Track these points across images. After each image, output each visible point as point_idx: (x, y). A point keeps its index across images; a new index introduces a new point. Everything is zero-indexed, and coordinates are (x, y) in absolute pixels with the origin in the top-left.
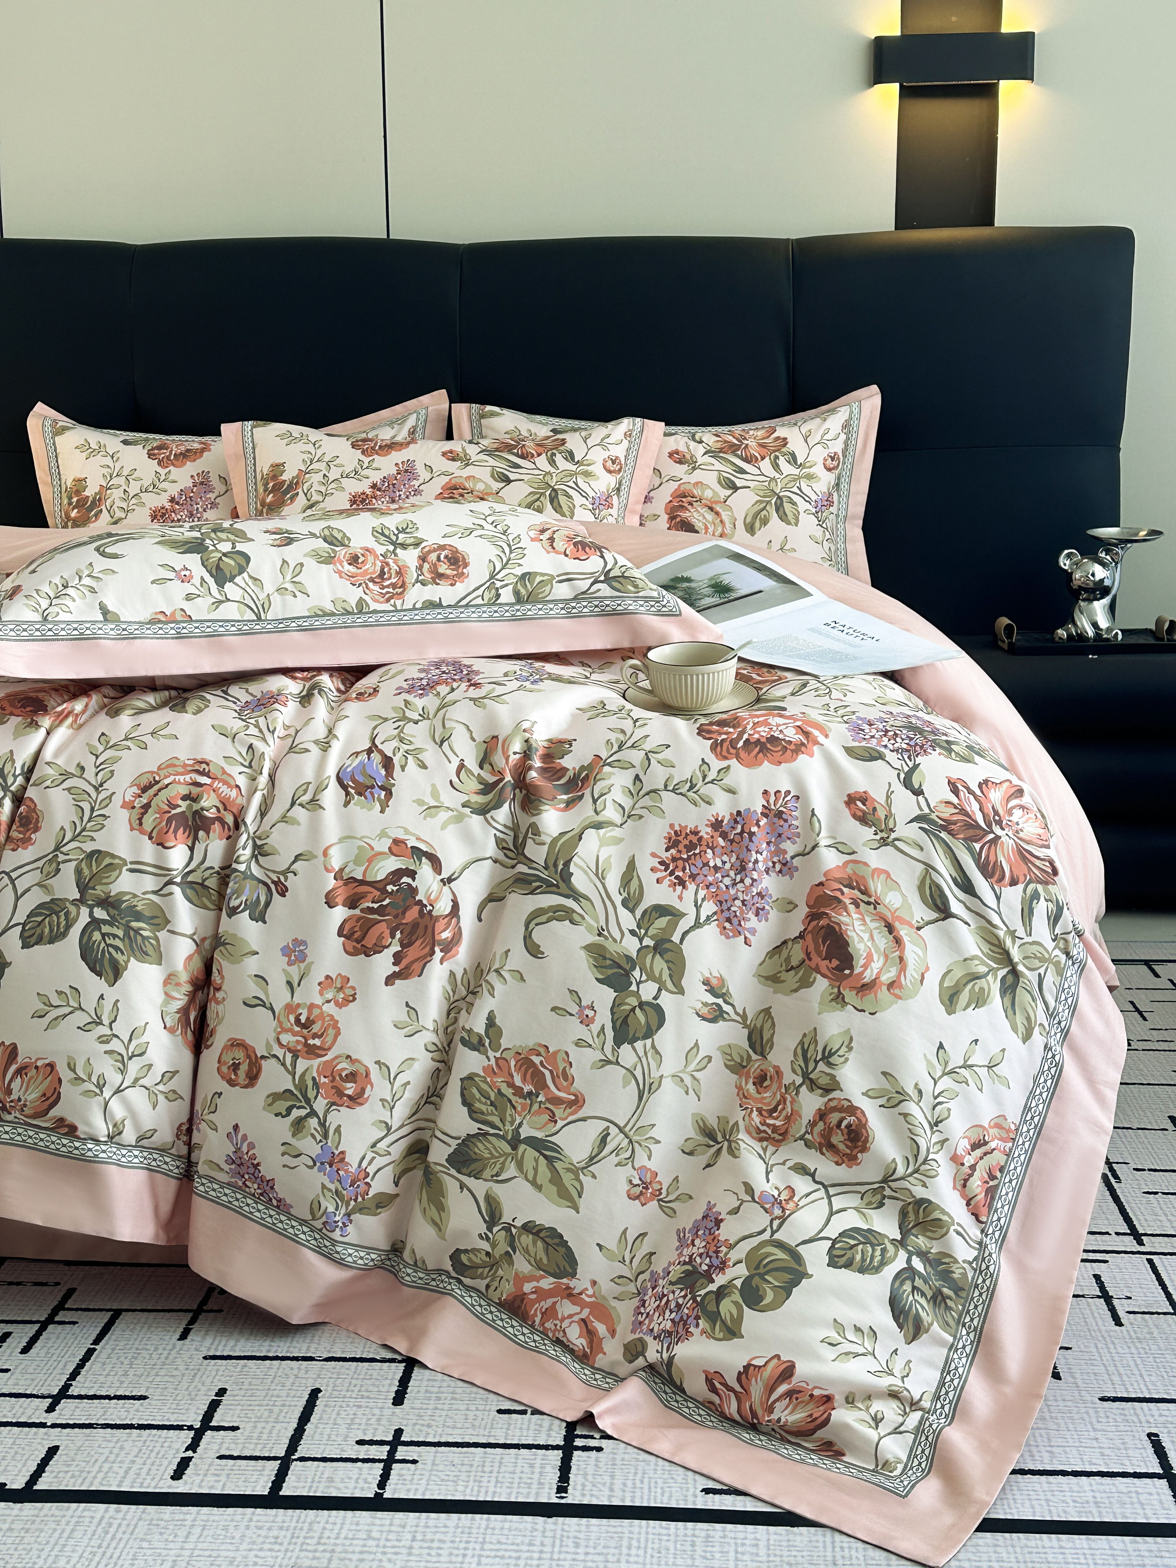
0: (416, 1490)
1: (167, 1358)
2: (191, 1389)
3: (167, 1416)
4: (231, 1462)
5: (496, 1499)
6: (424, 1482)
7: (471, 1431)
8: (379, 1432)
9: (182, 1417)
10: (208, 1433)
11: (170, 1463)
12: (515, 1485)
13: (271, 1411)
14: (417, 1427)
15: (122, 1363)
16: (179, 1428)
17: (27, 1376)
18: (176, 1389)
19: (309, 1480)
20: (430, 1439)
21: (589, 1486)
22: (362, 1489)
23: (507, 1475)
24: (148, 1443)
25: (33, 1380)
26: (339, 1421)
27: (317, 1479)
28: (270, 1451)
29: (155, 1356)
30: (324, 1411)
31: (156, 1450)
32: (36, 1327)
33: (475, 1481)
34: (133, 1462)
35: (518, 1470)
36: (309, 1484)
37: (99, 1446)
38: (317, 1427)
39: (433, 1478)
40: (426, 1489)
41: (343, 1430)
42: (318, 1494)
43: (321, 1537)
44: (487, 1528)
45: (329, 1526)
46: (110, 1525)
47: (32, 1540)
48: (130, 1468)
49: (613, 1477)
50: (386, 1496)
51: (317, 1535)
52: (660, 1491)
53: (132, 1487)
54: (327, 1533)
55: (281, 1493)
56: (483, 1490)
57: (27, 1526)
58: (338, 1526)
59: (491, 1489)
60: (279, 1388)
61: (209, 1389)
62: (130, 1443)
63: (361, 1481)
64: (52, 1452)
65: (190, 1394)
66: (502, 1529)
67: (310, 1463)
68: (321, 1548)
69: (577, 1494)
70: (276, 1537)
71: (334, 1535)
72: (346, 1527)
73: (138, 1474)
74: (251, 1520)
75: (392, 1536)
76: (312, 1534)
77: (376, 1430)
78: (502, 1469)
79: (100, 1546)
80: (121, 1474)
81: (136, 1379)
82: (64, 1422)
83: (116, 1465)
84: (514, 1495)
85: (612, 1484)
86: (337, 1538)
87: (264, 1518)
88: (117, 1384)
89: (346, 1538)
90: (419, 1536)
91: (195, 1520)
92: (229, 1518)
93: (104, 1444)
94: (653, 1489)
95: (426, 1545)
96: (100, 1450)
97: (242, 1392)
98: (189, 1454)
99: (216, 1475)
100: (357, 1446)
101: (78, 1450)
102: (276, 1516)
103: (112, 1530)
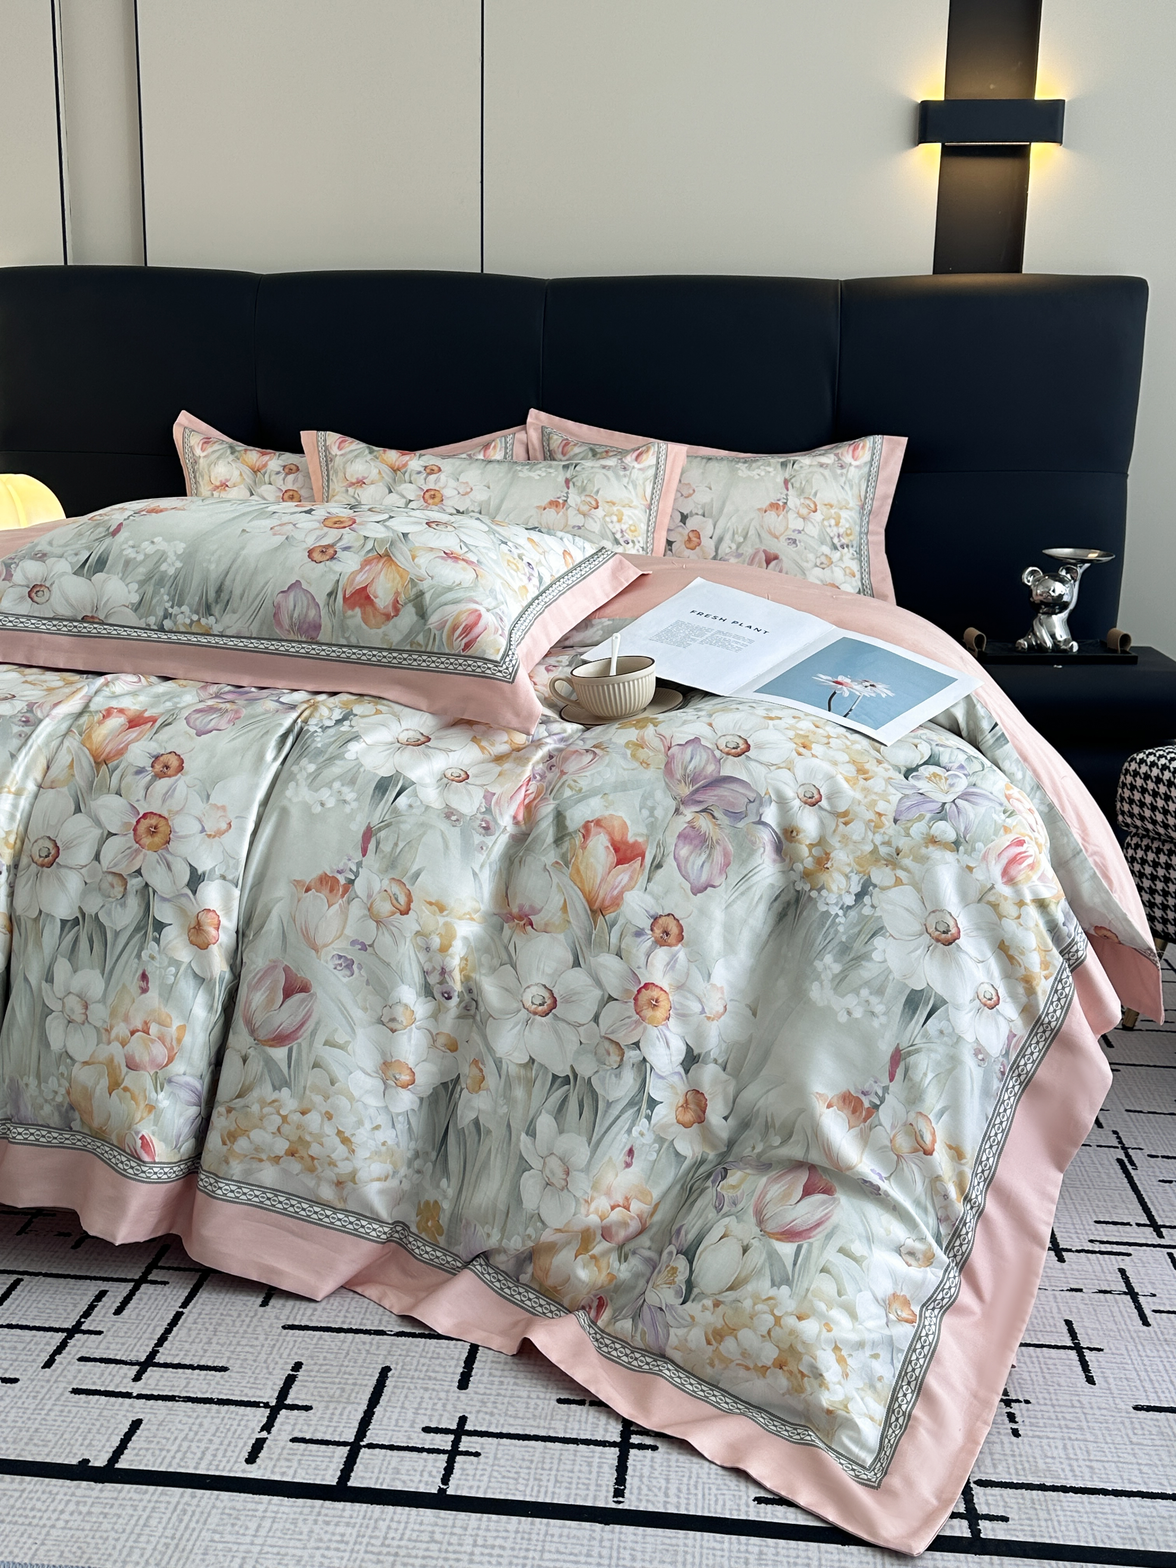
0: (479, 1487)
1: (248, 1326)
2: (269, 1361)
3: (246, 1390)
4: (303, 1445)
5: (555, 1501)
6: (485, 1478)
7: (531, 1422)
8: (444, 1419)
9: (259, 1393)
10: (283, 1412)
11: (245, 1444)
12: (574, 1486)
13: (343, 1390)
14: (481, 1415)
15: (207, 1329)
16: (256, 1404)
17: (117, 1339)
18: (255, 1361)
19: (376, 1470)
20: (492, 1430)
21: (645, 1491)
22: (427, 1483)
23: (566, 1474)
24: (226, 1421)
25: (123, 1344)
26: (407, 1404)
27: (384, 1469)
28: (340, 1435)
29: (238, 1324)
30: (393, 1393)
31: (233, 1429)
32: (131, 1285)
33: (535, 1479)
34: (211, 1441)
35: (577, 1468)
36: (375, 1475)
37: (180, 1422)
38: (385, 1410)
39: (495, 1474)
40: (488, 1487)
41: (410, 1415)
42: (384, 1487)
43: (385, 1538)
44: (546, 1534)
45: (394, 1525)
46: (184, 1511)
47: (109, 1527)
48: (207, 1448)
49: (668, 1480)
50: (449, 1492)
51: (382, 1534)
52: (713, 1498)
53: (208, 1470)
54: (391, 1534)
55: (349, 1484)
56: (543, 1490)
57: (106, 1510)
58: (402, 1525)
59: (550, 1489)
60: (351, 1364)
61: (286, 1363)
62: (209, 1419)
63: (426, 1474)
64: (136, 1425)
65: (268, 1368)
66: (561, 1536)
67: (377, 1450)
68: (385, 1550)
69: (633, 1498)
70: (343, 1535)
71: (398, 1536)
72: (410, 1526)
73: (215, 1456)
74: (319, 1514)
75: (454, 1540)
76: (377, 1533)
77: (441, 1415)
78: (562, 1467)
79: (173, 1538)
80: (199, 1455)
81: (219, 1347)
82: (149, 1393)
83: (194, 1445)
84: (572, 1497)
85: (667, 1488)
86: (401, 1539)
87: (331, 1512)
88: (201, 1353)
89: (409, 1540)
90: (480, 1542)
91: (265, 1511)
92: (299, 1510)
93: (185, 1420)
94: (707, 1497)
95: (486, 1551)
96: (180, 1426)
97: (316, 1368)
98: (264, 1434)
99: (288, 1460)
100: (423, 1435)
101: (160, 1425)
102: (344, 1510)
103: (186, 1518)
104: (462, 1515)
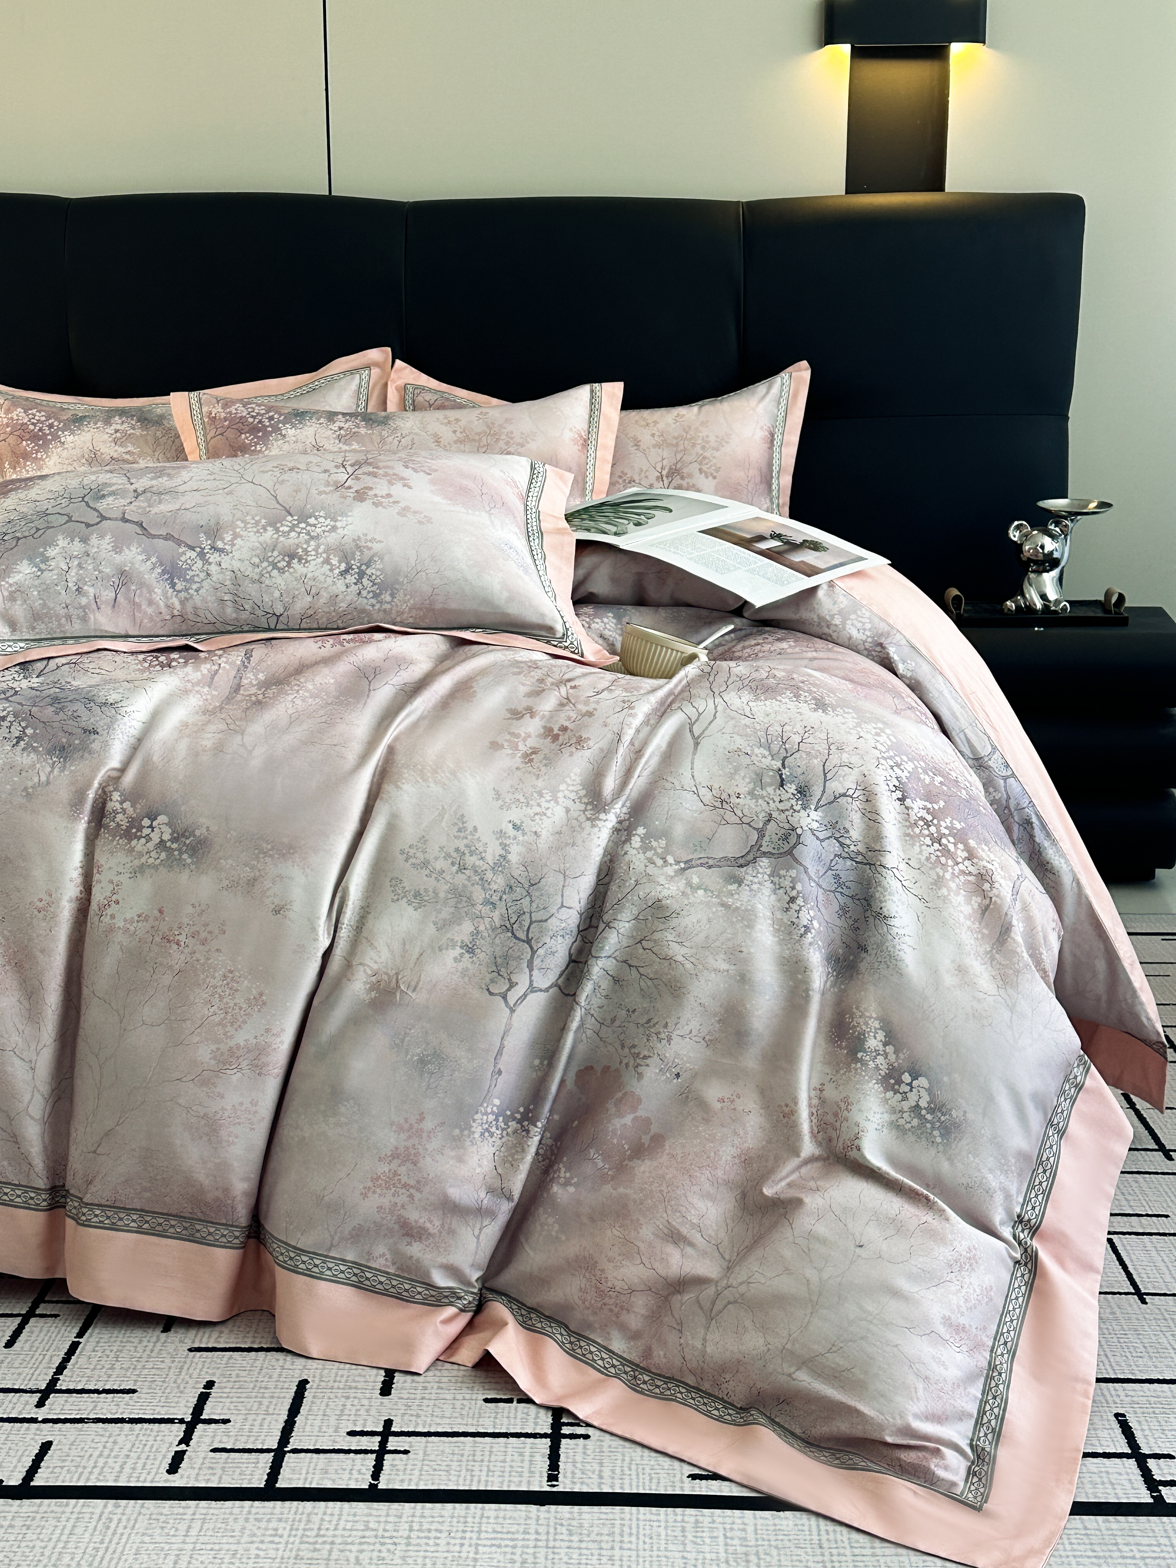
0: (410, 1480)
1: (152, 1351)
2: (179, 1381)
3: (158, 1409)
4: (225, 1455)
5: (489, 1488)
6: (417, 1472)
7: (459, 1420)
8: (369, 1423)
9: (172, 1410)
10: (200, 1426)
11: (164, 1457)
12: (507, 1474)
13: (260, 1403)
14: (406, 1417)
15: (108, 1356)
16: (171, 1421)
17: (12, 1370)
18: (164, 1382)
19: (304, 1471)
20: (420, 1429)
21: (579, 1474)
22: (357, 1480)
23: (499, 1464)
24: (141, 1437)
25: (20, 1374)
26: (328, 1412)
27: (311, 1470)
28: (263, 1444)
29: (140, 1349)
30: (312, 1402)
31: (150, 1443)
32: (18, 1320)
33: (467, 1470)
34: (128, 1456)
35: (509, 1458)
36: (303, 1476)
37: (93, 1441)
38: (307, 1419)
39: (426, 1468)
40: (420, 1480)
41: (333, 1421)
42: (314, 1486)
43: (319, 1529)
44: (482, 1516)
45: (327, 1518)
46: (111, 1520)
47: (35, 1537)
48: (125, 1463)
49: (601, 1464)
50: (380, 1487)
51: (316, 1527)
52: (647, 1478)
53: (129, 1481)
54: (326, 1525)
55: (277, 1485)
56: (476, 1479)
57: (28, 1523)
58: (336, 1517)
59: (483, 1478)
60: (266, 1379)
61: (197, 1382)
62: (123, 1437)
63: (354, 1472)
64: (46, 1446)
65: (178, 1387)
66: (497, 1517)
67: (303, 1455)
68: (320, 1540)
69: (568, 1481)
70: (276, 1530)
71: (332, 1527)
72: (344, 1518)
73: (134, 1469)
74: (249, 1513)
75: (389, 1527)
76: (311, 1526)
77: (365, 1420)
78: (493, 1458)
79: (102, 1542)
80: (117, 1469)
81: (123, 1372)
82: (55, 1417)
83: (111, 1461)
84: (506, 1483)
85: (601, 1471)
86: (336, 1529)
87: (262, 1511)
88: (105, 1378)
89: (344, 1529)
90: (416, 1526)
91: (194, 1514)
92: (228, 1511)
93: (97, 1439)
94: (641, 1476)
95: (423, 1535)
96: (93, 1445)
97: (230, 1385)
98: (183, 1447)
99: (212, 1468)
100: (349, 1438)
101: (72, 1444)
102: (274, 1508)
103: (113, 1525)
104: (395, 1506)
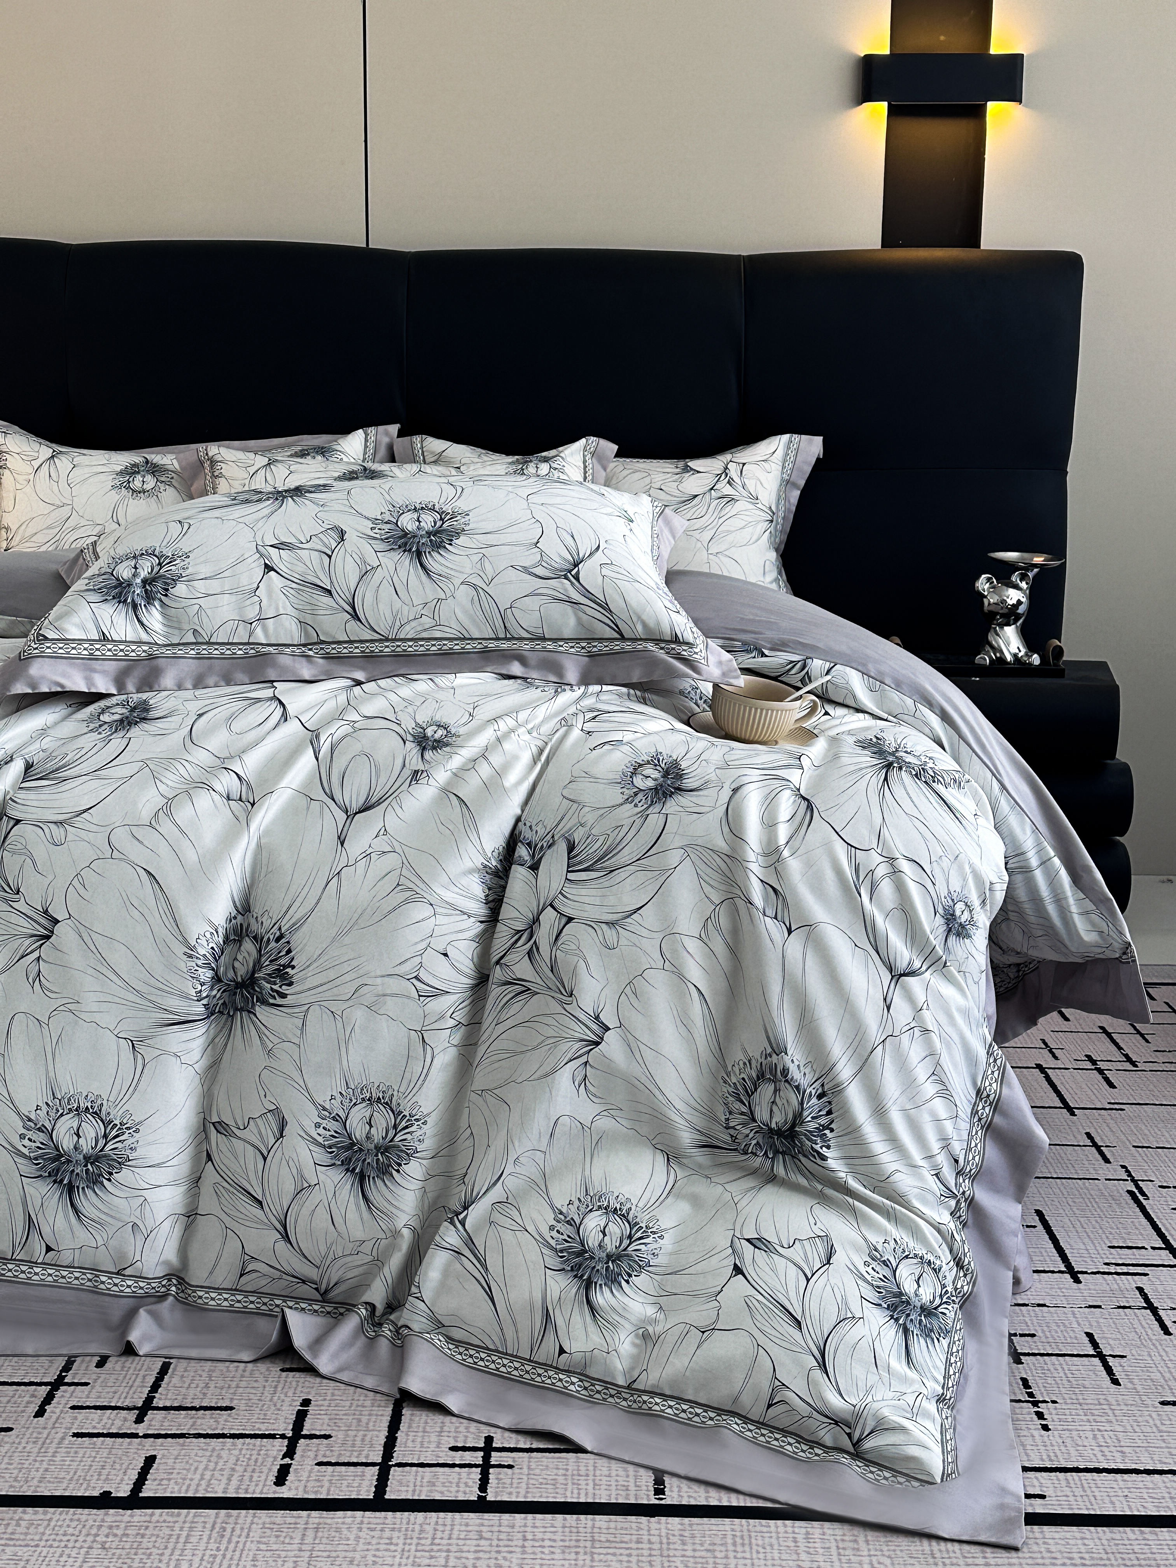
0: (518, 1493)
1: (244, 1371)
2: (276, 1399)
3: (257, 1426)
4: (330, 1468)
5: (598, 1501)
6: (524, 1485)
8: (469, 1440)
9: (272, 1426)
10: (302, 1441)
11: (270, 1470)
12: (613, 1488)
13: (359, 1420)
15: (203, 1376)
16: (272, 1436)
17: (108, 1390)
18: (260, 1400)
19: (412, 1484)
20: (519, 1446)
21: (684, 1490)
22: (465, 1493)
23: (604, 1478)
24: (244, 1452)
25: (115, 1393)
26: (428, 1428)
27: (418, 1483)
28: (367, 1458)
29: (232, 1369)
30: (411, 1419)
31: (254, 1457)
33: (573, 1484)
34: (233, 1470)
35: (611, 1474)
36: (412, 1489)
37: (196, 1455)
38: (407, 1435)
39: (532, 1481)
40: (527, 1492)
41: (434, 1437)
42: (423, 1497)
43: (433, 1538)
44: (596, 1527)
45: (440, 1527)
46: (224, 1529)
47: (151, 1545)
48: (232, 1476)
50: (489, 1499)
51: (430, 1536)
53: (237, 1493)
54: (439, 1534)
55: (387, 1497)
56: (584, 1491)
57: (142, 1532)
58: (448, 1527)
59: (591, 1492)
60: (362, 1398)
61: (294, 1400)
62: (226, 1452)
63: (461, 1485)
64: (150, 1461)
65: (275, 1405)
66: (610, 1529)
67: (408, 1469)
68: (436, 1548)
69: (676, 1496)
70: (390, 1539)
71: (446, 1536)
72: (457, 1527)
73: (241, 1481)
74: (363, 1523)
75: (503, 1536)
76: (424, 1535)
77: (466, 1437)
78: (598, 1473)
79: (218, 1550)
80: (224, 1481)
81: (218, 1391)
82: (155, 1432)
83: (217, 1473)
84: (614, 1496)
86: (450, 1538)
87: (376, 1521)
88: (200, 1396)
89: (458, 1539)
90: (529, 1536)
91: (306, 1524)
92: (339, 1521)
93: (200, 1453)
95: (537, 1544)
96: (197, 1458)
97: (326, 1403)
98: (287, 1461)
99: (319, 1481)
100: (451, 1453)
101: (176, 1459)
102: (385, 1518)
103: (227, 1534)
104: (507, 1516)
